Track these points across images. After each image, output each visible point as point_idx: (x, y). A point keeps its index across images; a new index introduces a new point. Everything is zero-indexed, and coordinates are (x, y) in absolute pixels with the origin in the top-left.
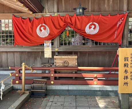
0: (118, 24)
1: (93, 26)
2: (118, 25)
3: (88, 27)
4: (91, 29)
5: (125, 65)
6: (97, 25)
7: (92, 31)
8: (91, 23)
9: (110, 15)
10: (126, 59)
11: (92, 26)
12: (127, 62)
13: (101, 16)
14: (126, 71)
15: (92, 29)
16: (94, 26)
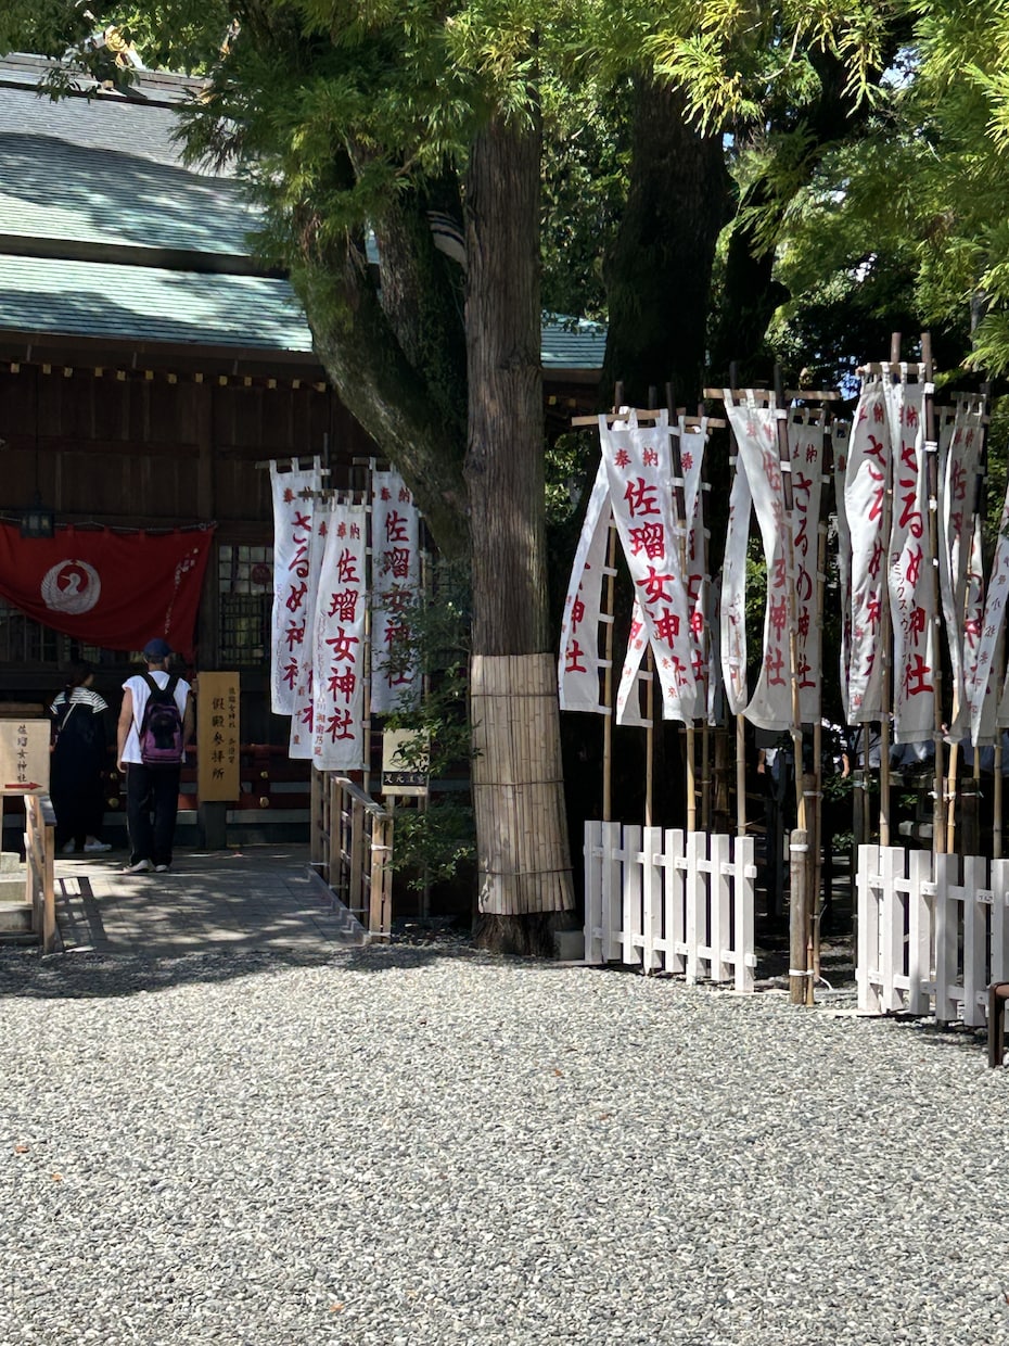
0: (178, 573)
1: (75, 578)
2: (177, 577)
3: (55, 580)
4: (66, 591)
5: (216, 721)
6: (92, 573)
7: (72, 598)
8: (69, 562)
9: (147, 534)
10: (217, 703)
11: (72, 575)
12: (219, 712)
13: (106, 535)
14: (218, 738)
15: (72, 590)
16: (79, 579)
